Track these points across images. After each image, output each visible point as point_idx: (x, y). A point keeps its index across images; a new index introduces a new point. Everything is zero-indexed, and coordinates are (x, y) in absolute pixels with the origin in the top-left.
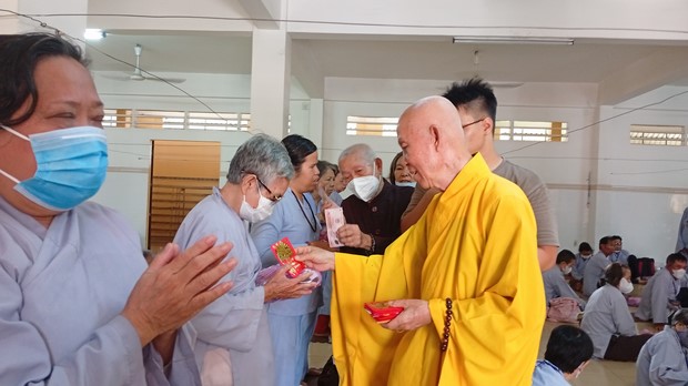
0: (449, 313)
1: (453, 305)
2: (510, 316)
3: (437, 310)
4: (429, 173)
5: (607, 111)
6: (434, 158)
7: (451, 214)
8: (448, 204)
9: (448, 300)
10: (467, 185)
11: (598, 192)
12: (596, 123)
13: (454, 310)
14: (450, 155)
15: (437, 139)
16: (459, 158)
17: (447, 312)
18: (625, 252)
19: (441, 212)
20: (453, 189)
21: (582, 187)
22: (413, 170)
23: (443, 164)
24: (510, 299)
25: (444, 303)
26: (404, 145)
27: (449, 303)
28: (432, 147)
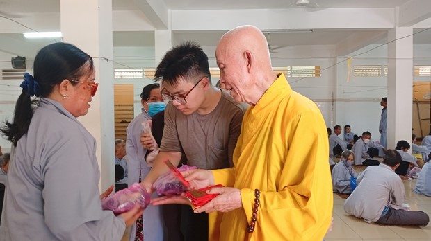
0: (257, 201)
1: (261, 194)
2: (305, 212)
3: (247, 199)
4: (242, 91)
5: (340, 59)
6: (246, 78)
7: (259, 124)
8: (257, 116)
9: (256, 191)
10: (273, 101)
11: (337, 102)
12: (335, 64)
13: (261, 199)
14: (260, 76)
15: (249, 62)
16: (267, 80)
17: (256, 200)
18: (352, 134)
19: (252, 122)
20: (261, 104)
21: (329, 100)
22: (229, 87)
23: (254, 83)
24: (306, 198)
25: (253, 193)
26: (222, 66)
27: (257, 193)
28: (245, 69)
